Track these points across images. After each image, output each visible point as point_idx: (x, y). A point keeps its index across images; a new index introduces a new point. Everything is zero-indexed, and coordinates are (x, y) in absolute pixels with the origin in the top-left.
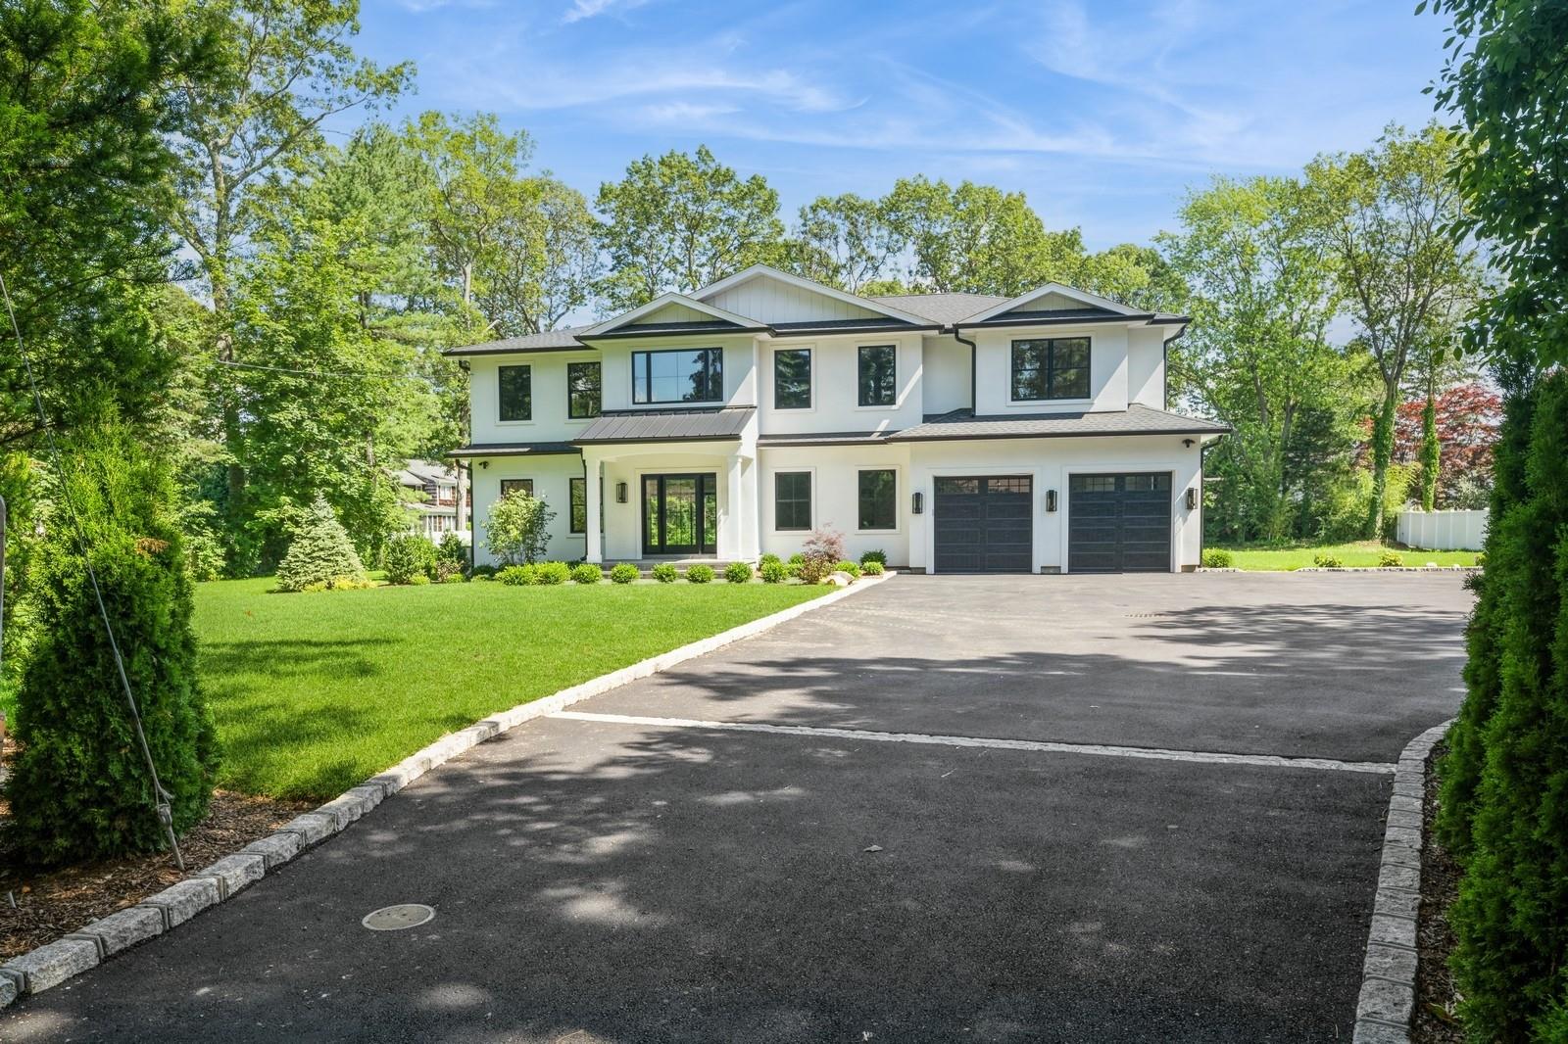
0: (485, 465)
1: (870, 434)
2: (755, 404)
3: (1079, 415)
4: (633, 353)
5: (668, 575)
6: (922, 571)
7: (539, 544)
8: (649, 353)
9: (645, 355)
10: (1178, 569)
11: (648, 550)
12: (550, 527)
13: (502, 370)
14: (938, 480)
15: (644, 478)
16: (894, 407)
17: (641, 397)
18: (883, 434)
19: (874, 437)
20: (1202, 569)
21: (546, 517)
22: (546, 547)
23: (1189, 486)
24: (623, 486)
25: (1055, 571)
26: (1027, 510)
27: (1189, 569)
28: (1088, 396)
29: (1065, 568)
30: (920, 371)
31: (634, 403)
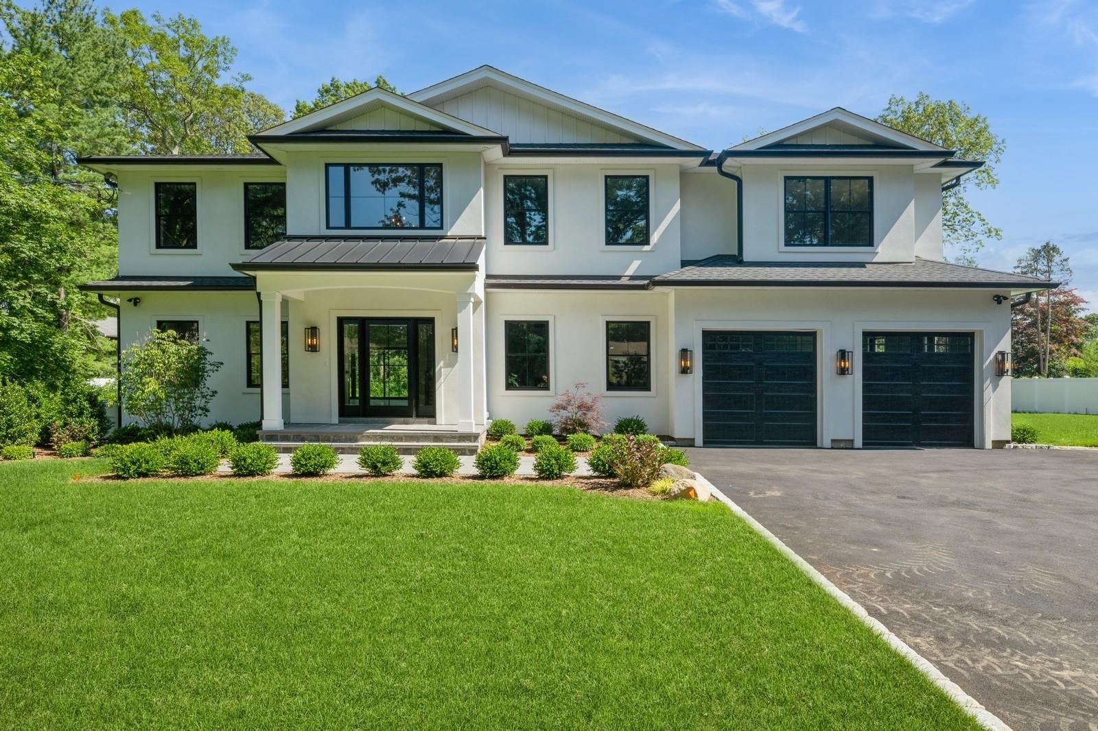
0: (136, 301)
1: (619, 278)
2: (483, 235)
3: (862, 265)
4: (327, 166)
5: (385, 463)
6: (689, 443)
7: (199, 402)
8: (347, 167)
9: (342, 168)
10: (989, 445)
11: (346, 412)
12: (212, 381)
13: (158, 186)
14: (706, 334)
15: (341, 321)
16: (646, 248)
17: (338, 218)
18: (632, 278)
19: (624, 281)
20: (1012, 445)
21: (208, 367)
22: (209, 406)
23: (999, 348)
24: (313, 331)
25: (848, 445)
26: (809, 373)
27: (999, 444)
28: (870, 243)
29: (859, 442)
30: (677, 207)
31: (328, 227)
